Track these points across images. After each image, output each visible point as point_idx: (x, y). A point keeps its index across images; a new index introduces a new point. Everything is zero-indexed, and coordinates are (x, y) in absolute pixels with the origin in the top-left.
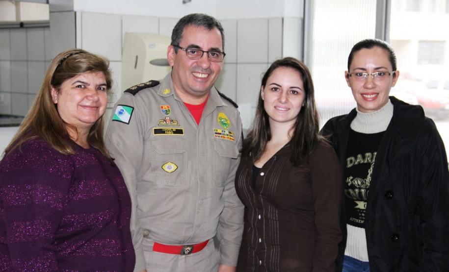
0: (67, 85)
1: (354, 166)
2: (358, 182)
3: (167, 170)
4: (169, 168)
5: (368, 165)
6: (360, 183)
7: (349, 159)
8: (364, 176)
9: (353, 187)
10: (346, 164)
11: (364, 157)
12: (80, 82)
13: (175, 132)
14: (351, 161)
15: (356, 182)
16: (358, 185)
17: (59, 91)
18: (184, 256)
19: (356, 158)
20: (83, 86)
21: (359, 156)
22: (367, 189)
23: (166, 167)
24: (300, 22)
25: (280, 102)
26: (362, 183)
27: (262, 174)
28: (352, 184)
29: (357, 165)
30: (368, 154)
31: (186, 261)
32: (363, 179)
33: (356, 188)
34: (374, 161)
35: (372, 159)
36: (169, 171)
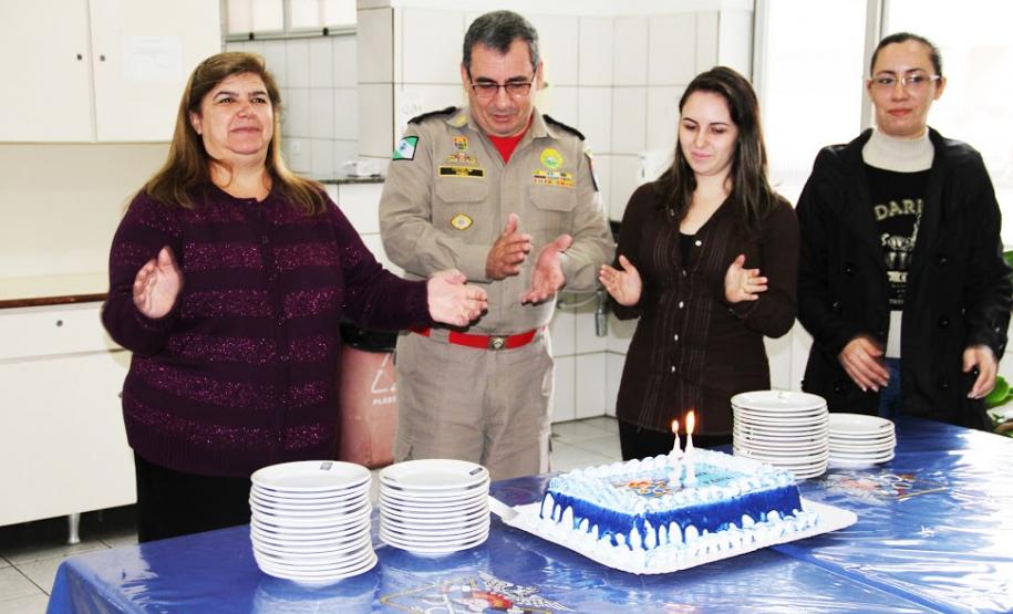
0: (208, 103)
1: (888, 219)
2: (897, 242)
3: (457, 225)
4: (461, 222)
5: (911, 218)
6: (900, 244)
7: (877, 208)
8: (907, 234)
9: (888, 249)
10: (875, 216)
11: (901, 206)
12: (226, 93)
13: (470, 174)
14: (882, 212)
15: (894, 243)
16: (897, 246)
17: (200, 115)
18: (494, 352)
19: (889, 207)
20: (230, 99)
21: (893, 204)
22: (908, 253)
23: (456, 223)
24: (748, 18)
25: (696, 147)
26: (904, 244)
27: (698, 243)
28: (887, 245)
29: (891, 218)
30: (906, 202)
31: (497, 359)
32: (907, 237)
33: (892, 251)
34: (920, 211)
35: (916, 208)
36: (461, 227)
